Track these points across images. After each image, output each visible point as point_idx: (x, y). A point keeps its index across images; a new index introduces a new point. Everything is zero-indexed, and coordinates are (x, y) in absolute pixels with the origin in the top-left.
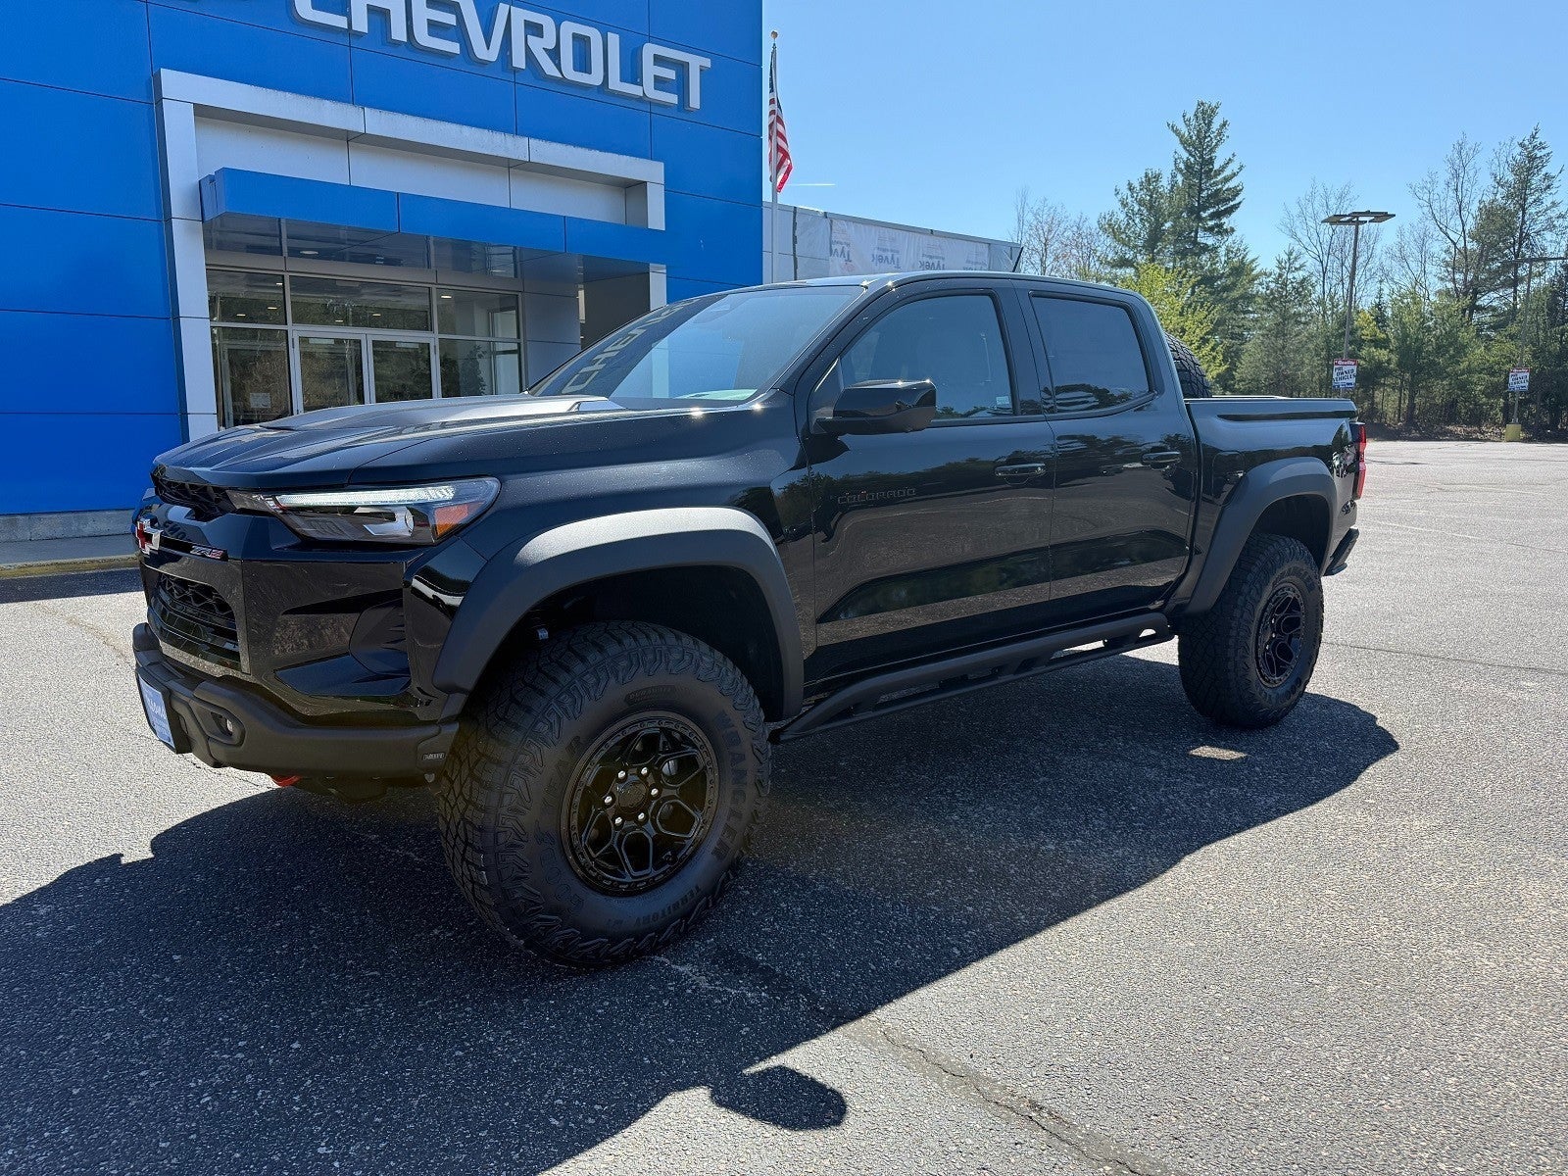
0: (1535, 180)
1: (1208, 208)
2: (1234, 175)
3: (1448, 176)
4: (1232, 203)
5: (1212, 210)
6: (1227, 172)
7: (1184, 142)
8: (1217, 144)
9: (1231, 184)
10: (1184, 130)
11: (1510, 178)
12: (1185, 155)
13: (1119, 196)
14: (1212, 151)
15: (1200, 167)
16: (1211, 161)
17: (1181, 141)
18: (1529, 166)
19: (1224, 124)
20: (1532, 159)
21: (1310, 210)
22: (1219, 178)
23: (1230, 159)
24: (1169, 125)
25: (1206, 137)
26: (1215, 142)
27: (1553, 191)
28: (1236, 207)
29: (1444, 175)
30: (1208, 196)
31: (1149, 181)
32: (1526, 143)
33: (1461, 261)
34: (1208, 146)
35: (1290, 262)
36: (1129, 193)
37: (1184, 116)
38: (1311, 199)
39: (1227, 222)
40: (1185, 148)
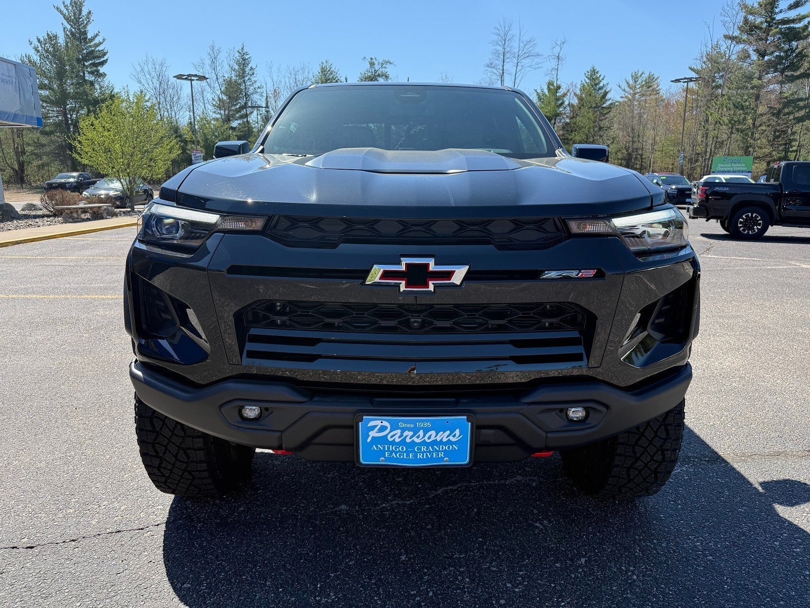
0: (247, 69)
1: (89, 60)
2: (101, 43)
3: (210, 63)
4: (102, 59)
5: (91, 62)
6: (96, 41)
7: (68, 19)
8: (87, 23)
9: (100, 48)
10: (65, 11)
11: (237, 67)
12: (69, 27)
13: (33, 45)
14: (85, 27)
15: (79, 35)
16: (85, 33)
17: (64, 17)
18: (243, 62)
19: (90, 13)
20: (244, 60)
21: (146, 69)
22: (92, 43)
23: (97, 34)
24: (54, 7)
25: (80, 18)
26: (86, 22)
27: (255, 75)
28: (105, 61)
29: (208, 62)
30: (87, 53)
31: (50, 38)
32: (240, 51)
33: (221, 105)
34: (82, 24)
35: (141, 96)
36: (39, 44)
37: (64, 3)
38: (146, 63)
39: (102, 70)
40: (68, 23)
